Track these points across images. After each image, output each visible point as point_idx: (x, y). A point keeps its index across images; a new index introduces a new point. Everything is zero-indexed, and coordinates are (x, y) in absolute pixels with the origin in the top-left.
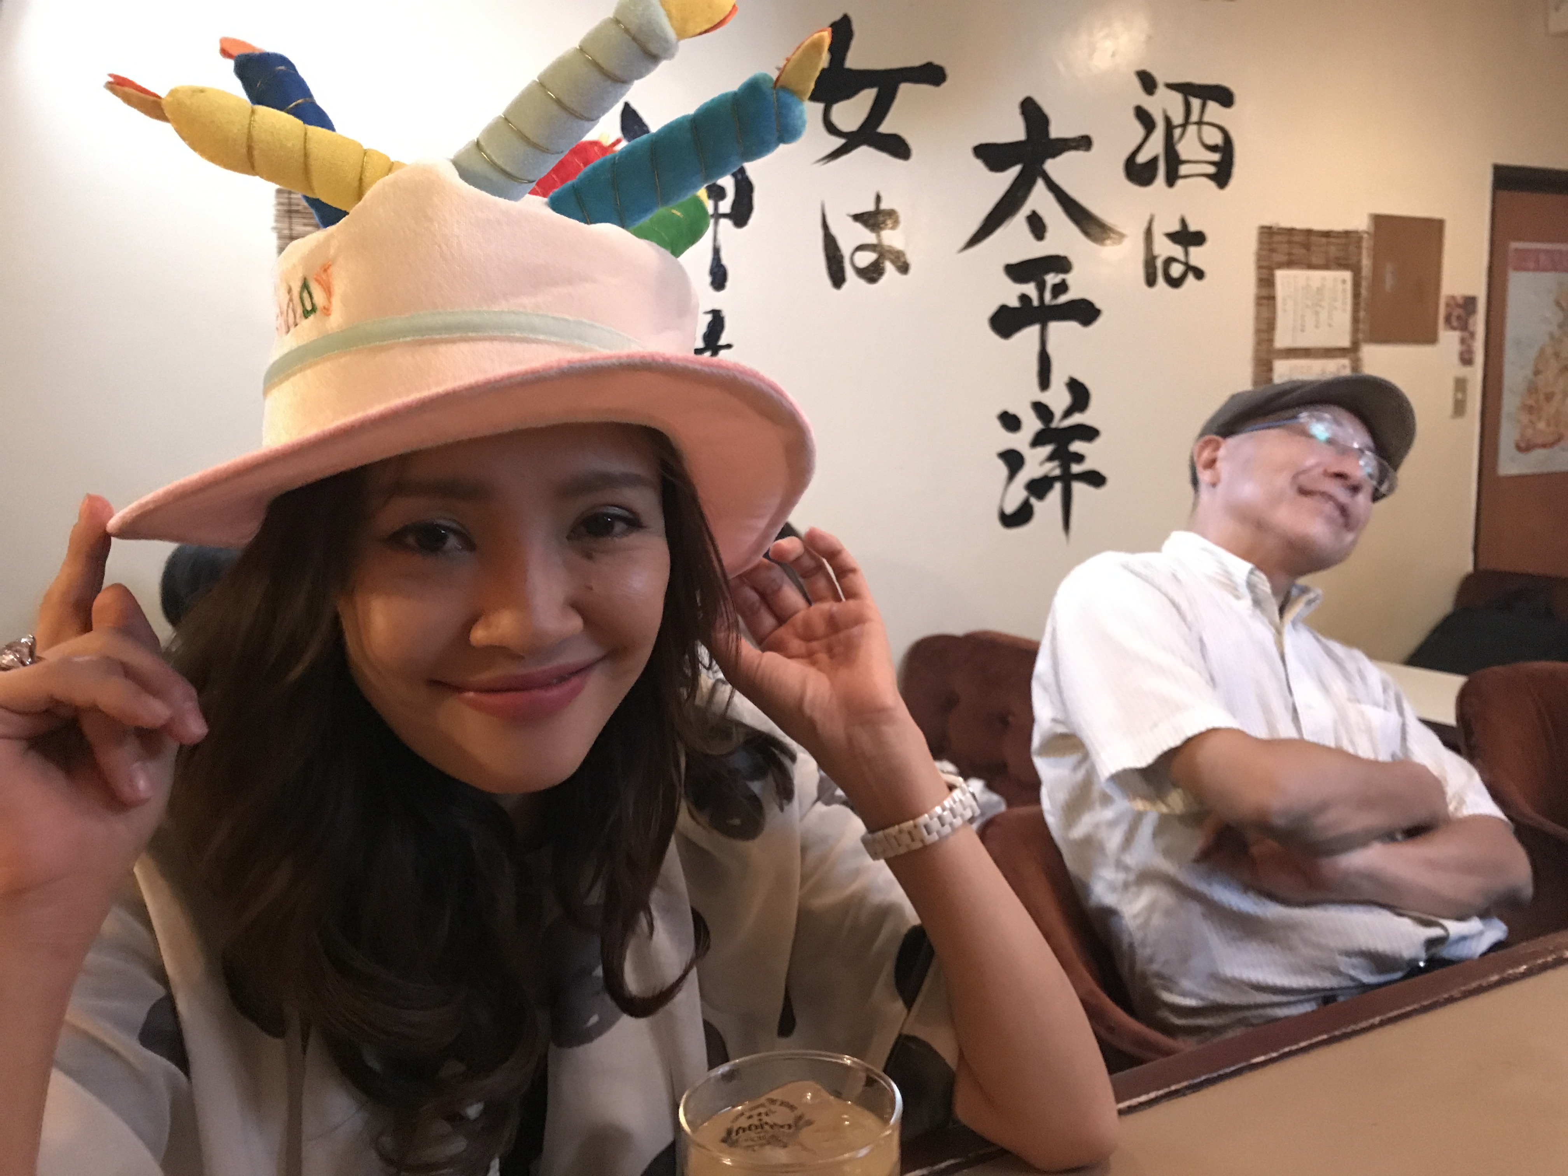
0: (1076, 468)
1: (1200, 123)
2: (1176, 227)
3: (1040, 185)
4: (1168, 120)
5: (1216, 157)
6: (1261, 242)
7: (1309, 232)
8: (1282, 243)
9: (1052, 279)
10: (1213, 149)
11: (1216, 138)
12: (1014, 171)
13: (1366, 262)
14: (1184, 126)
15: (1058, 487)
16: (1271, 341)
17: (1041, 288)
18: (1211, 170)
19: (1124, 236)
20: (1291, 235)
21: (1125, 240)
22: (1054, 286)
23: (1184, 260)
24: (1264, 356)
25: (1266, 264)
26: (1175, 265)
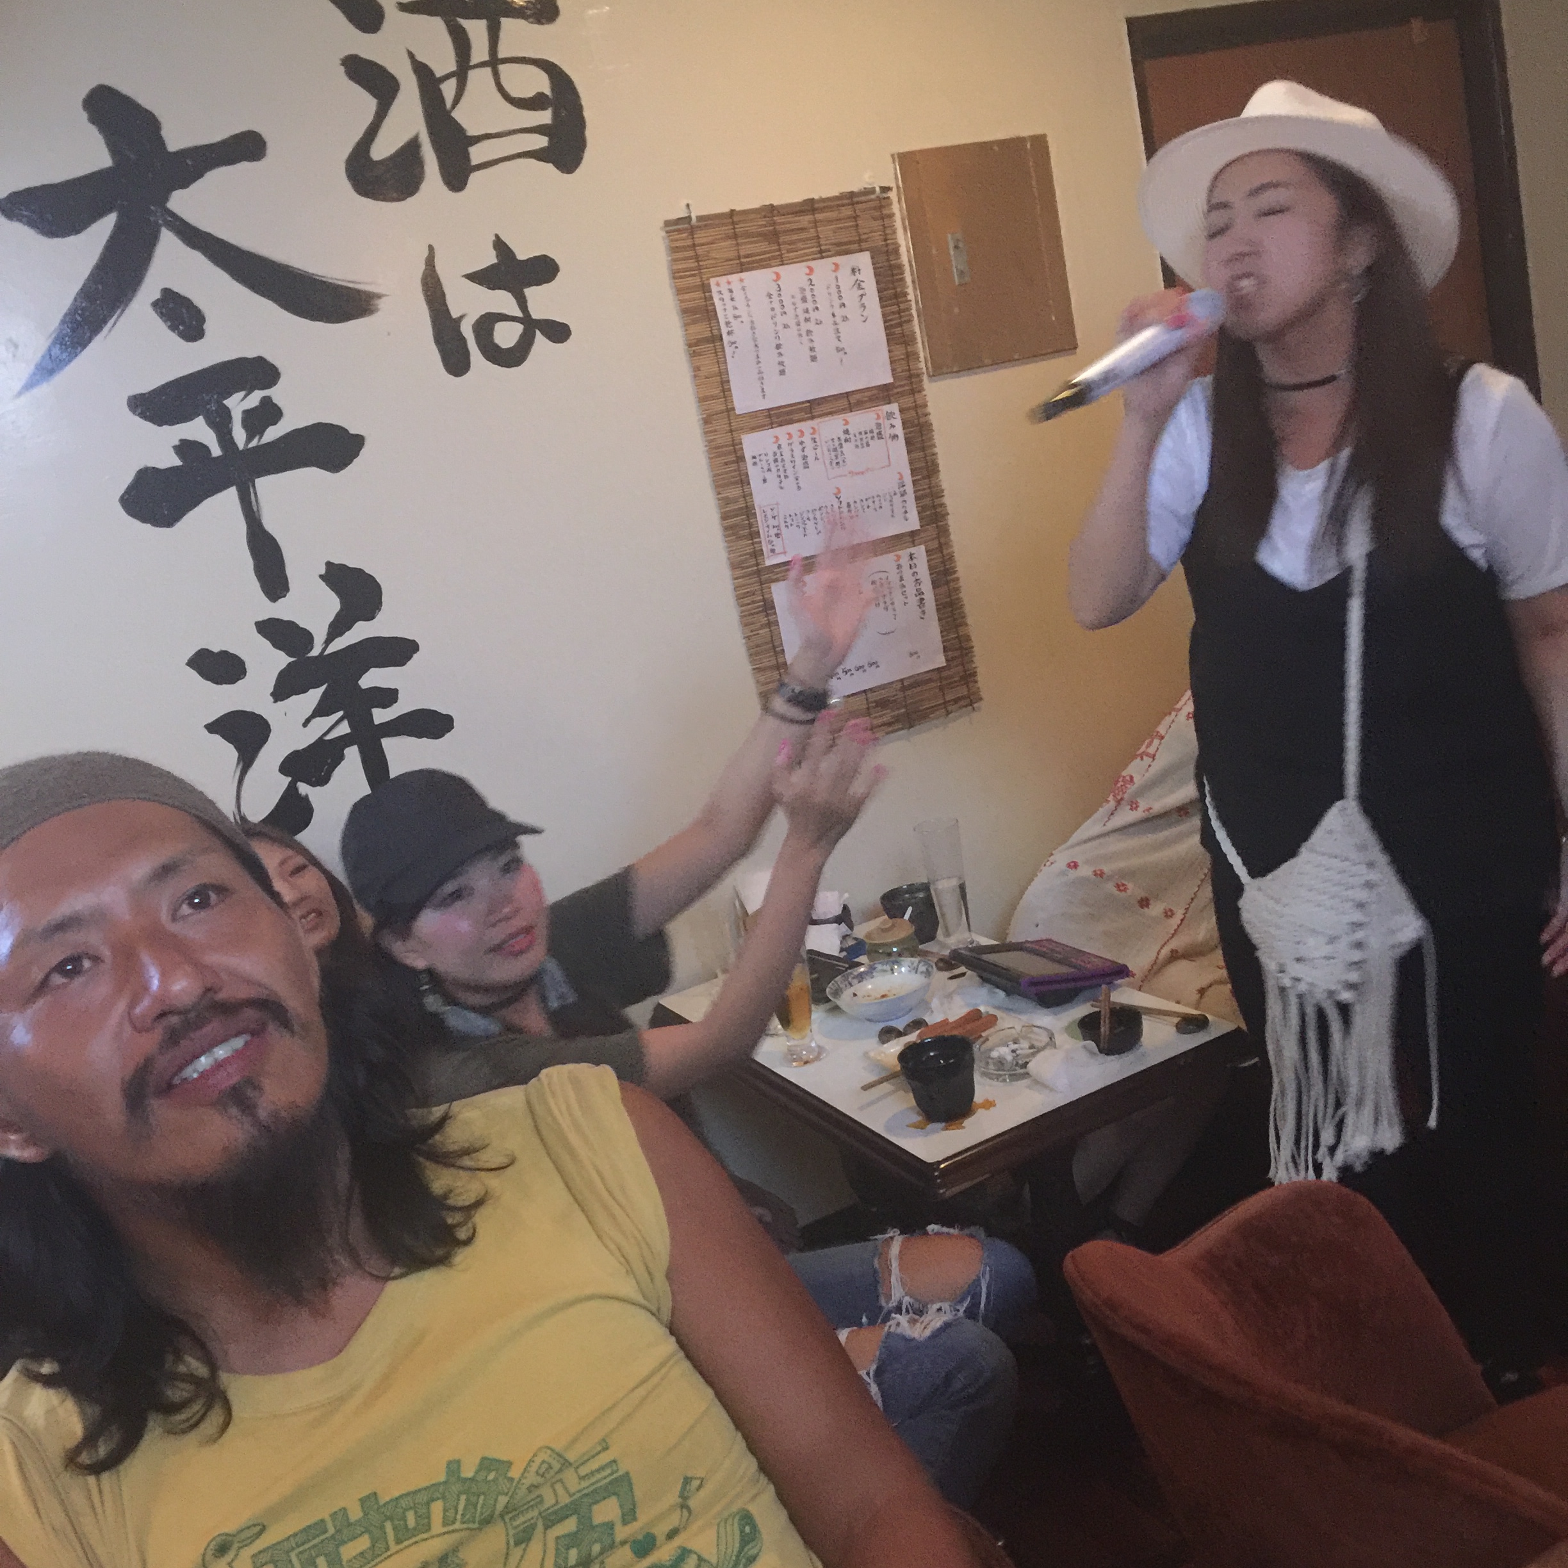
0: (380, 716)
1: (494, 62)
2: (490, 258)
3: (168, 240)
4: (422, 71)
5: (545, 117)
6: (673, 250)
7: (771, 210)
8: (714, 241)
9: (238, 404)
10: (535, 103)
11: (539, 83)
12: (104, 227)
13: (903, 240)
14: (461, 74)
15: (352, 754)
17: (221, 423)
18: (541, 142)
19: (379, 296)
20: (733, 223)
21: (382, 304)
22: (248, 414)
23: (519, 314)
24: (723, 439)
25: (692, 281)
26: (500, 327)
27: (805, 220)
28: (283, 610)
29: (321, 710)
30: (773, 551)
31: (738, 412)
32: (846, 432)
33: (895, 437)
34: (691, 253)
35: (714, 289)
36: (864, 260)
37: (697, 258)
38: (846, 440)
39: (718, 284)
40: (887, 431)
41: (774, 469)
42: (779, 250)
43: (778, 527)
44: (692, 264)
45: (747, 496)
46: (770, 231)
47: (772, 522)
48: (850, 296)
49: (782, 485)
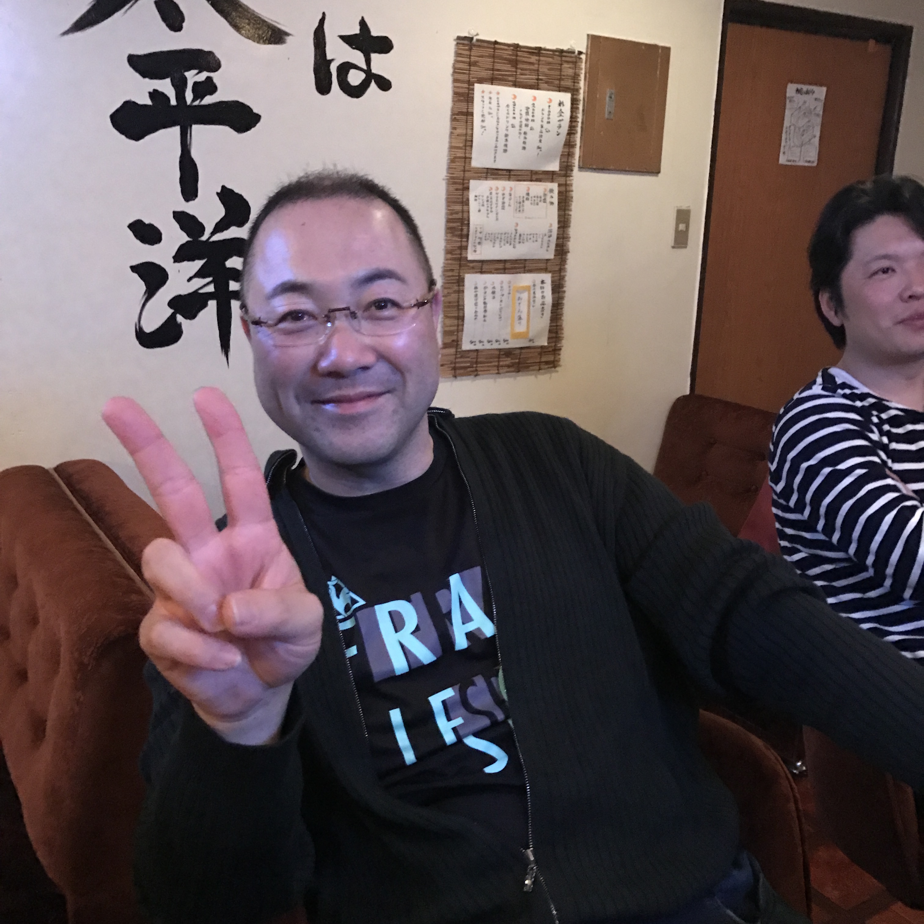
0: (233, 286)
2: (356, 30)
6: (457, 54)
7: (516, 47)
8: (482, 56)
9: (193, 77)
13: (584, 85)
15: (212, 304)
16: (467, 159)
17: (180, 85)
19: (287, 34)
20: (494, 49)
21: (289, 39)
22: (196, 85)
23: (364, 67)
25: (465, 77)
26: (352, 72)
27: (534, 59)
28: (191, 208)
29: (200, 274)
30: (474, 252)
32: (528, 193)
33: (552, 203)
34: (468, 60)
37: (470, 64)
38: (527, 199)
40: (549, 200)
41: (485, 206)
42: (516, 72)
44: (466, 66)
45: (466, 211)
46: (513, 59)
47: (478, 235)
49: (488, 216)
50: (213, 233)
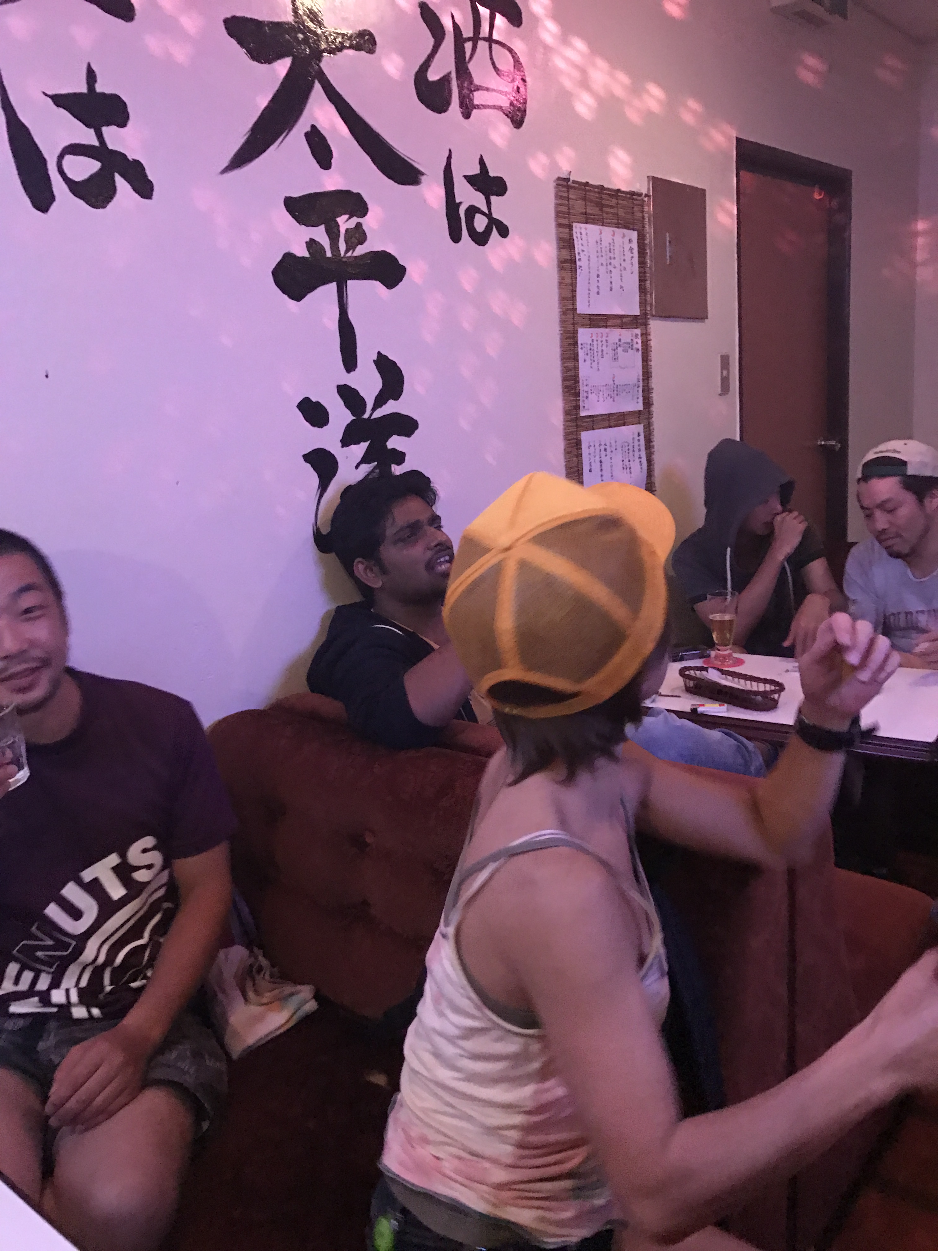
1: (490, 40)
3: (318, 90)
4: (457, 29)
5: (509, 86)
6: (558, 196)
7: (602, 189)
8: (579, 198)
9: (345, 223)
10: (505, 75)
11: (508, 63)
12: (284, 65)
13: (649, 230)
14: (475, 41)
18: (505, 102)
19: (422, 174)
20: (586, 191)
21: (423, 178)
22: (348, 232)
23: (487, 212)
24: (571, 328)
25: (565, 221)
26: (478, 216)
27: (615, 201)
28: (353, 380)
29: (366, 459)
30: (584, 407)
31: (578, 312)
32: (620, 340)
33: (638, 350)
34: (566, 203)
35: (574, 229)
36: (634, 235)
37: (569, 207)
38: (620, 346)
39: (576, 227)
40: (635, 346)
41: (589, 354)
42: (602, 215)
43: (587, 392)
44: (566, 210)
45: (576, 368)
46: (600, 202)
47: (586, 389)
48: (628, 255)
49: (592, 365)
50: (374, 409)
